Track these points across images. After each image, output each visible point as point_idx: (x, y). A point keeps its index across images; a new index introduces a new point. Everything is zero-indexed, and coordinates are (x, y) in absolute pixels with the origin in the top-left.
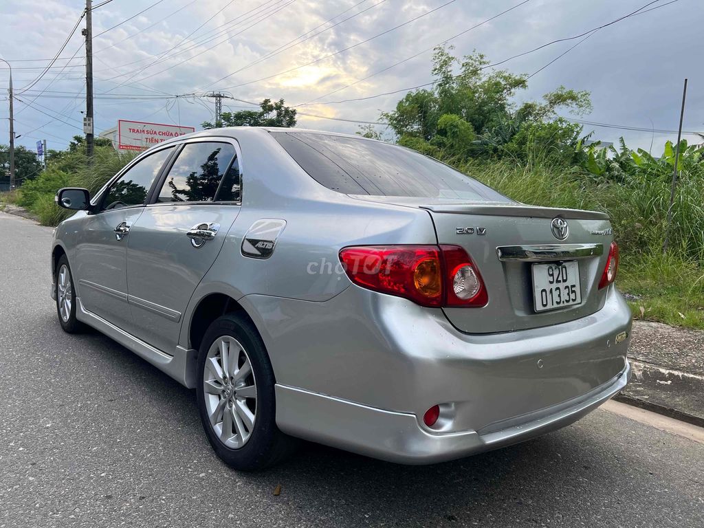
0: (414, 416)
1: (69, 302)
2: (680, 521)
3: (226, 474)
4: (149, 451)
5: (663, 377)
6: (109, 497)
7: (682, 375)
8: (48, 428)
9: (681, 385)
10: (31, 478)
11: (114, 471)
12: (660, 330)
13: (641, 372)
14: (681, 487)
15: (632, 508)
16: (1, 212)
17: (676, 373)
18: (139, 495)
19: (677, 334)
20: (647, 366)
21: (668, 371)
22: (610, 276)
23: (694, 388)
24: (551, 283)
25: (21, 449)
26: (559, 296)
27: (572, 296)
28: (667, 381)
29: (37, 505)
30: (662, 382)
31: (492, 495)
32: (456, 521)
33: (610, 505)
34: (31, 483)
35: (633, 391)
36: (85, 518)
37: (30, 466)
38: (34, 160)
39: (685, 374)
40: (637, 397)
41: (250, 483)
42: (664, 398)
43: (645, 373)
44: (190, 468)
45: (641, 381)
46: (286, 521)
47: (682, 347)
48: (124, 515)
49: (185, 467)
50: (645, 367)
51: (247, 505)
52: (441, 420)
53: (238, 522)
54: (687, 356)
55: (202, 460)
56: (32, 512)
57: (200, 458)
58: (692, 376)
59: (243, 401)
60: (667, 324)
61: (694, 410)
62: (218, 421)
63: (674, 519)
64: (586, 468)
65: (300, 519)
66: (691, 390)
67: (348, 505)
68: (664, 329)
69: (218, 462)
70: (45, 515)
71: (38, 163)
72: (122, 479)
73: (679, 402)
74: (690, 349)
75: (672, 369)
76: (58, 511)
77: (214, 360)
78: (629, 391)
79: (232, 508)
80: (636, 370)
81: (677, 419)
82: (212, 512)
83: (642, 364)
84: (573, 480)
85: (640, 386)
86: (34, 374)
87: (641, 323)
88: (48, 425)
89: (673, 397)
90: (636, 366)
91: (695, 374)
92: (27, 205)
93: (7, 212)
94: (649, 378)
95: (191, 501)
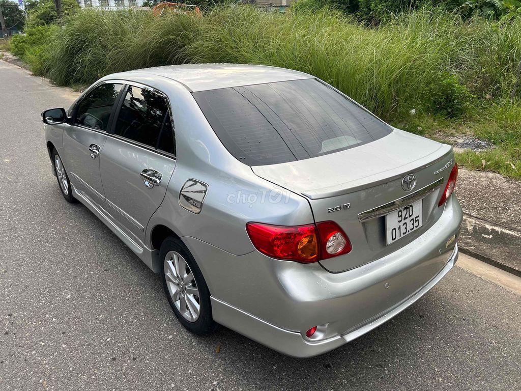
0: (300, 334)
1: (66, 182)
2: (476, 361)
3: (186, 335)
4: (135, 317)
5: (486, 232)
6: (114, 359)
7: (501, 231)
8: (68, 299)
9: (500, 239)
10: (64, 346)
11: (115, 336)
12: (494, 181)
13: (472, 227)
14: (482, 331)
15: (446, 352)
16: (1, 60)
17: (497, 229)
18: (132, 356)
19: (506, 185)
20: (477, 222)
21: (491, 227)
22: (447, 194)
23: (507, 242)
24: (399, 222)
25: (54, 320)
26: (406, 228)
27: (416, 224)
28: (489, 235)
29: (71, 369)
30: (485, 236)
31: (356, 345)
32: (331, 368)
33: (431, 350)
34: (64, 349)
35: (464, 243)
36: (101, 378)
37: (62, 335)
38: (17, 9)
39: (503, 230)
40: (466, 248)
41: (201, 343)
42: (485, 248)
43: (474, 228)
44: (162, 331)
45: (471, 234)
46: (224, 374)
47: (507, 198)
48: (124, 373)
49: (159, 330)
50: (476, 223)
51: (200, 362)
52: (317, 333)
53: (195, 377)
54: (509, 210)
55: (170, 324)
56: (69, 375)
57: (168, 322)
58: (507, 231)
59: (192, 295)
60: (501, 174)
61: (504, 260)
62: (177, 299)
63: (472, 360)
64: (421, 316)
65: (232, 372)
66: (505, 244)
67: (263, 358)
68: (497, 179)
69: (180, 325)
70: (77, 377)
71: (21, 11)
72: (120, 343)
73: (495, 252)
74: (512, 202)
75: (495, 225)
76: (84, 373)
77: (170, 262)
78: (461, 243)
79: (190, 365)
80: (468, 225)
81: (492, 265)
82: (178, 369)
83: (473, 221)
84: (410, 328)
85: (469, 238)
86: (53, 247)
87: (482, 174)
88: (68, 297)
89: (492, 248)
90: (469, 222)
91: (511, 229)
92: (20, 53)
93: (6, 60)
94: (477, 232)
95: (164, 360)
